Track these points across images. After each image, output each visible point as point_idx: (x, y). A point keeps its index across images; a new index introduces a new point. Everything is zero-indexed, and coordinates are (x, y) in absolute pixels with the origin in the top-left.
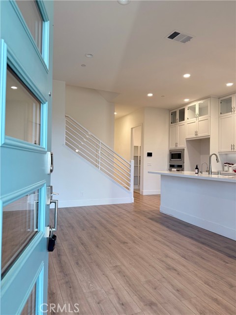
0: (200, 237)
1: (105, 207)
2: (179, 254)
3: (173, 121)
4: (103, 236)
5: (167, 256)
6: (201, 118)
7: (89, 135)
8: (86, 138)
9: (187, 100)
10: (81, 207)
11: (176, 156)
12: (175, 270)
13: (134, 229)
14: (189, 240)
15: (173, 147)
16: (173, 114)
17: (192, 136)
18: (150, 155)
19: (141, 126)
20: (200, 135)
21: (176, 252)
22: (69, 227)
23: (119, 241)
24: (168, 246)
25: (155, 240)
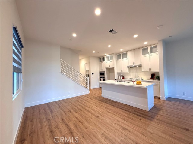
0: (123, 108)
1: (80, 97)
2: (122, 118)
3: (100, 61)
4: (87, 115)
5: (118, 121)
6: (111, 61)
7: (69, 67)
8: (68, 68)
9: (106, 54)
10: (69, 99)
11: (102, 74)
12: (127, 129)
13: (97, 108)
14: (120, 110)
15: (101, 71)
16: (100, 59)
17: (108, 67)
18: (93, 74)
19: (89, 63)
20: (110, 67)
21: (120, 117)
22: (69, 111)
23: (95, 116)
24: (115, 115)
25: (109, 112)
